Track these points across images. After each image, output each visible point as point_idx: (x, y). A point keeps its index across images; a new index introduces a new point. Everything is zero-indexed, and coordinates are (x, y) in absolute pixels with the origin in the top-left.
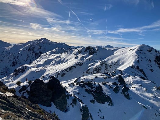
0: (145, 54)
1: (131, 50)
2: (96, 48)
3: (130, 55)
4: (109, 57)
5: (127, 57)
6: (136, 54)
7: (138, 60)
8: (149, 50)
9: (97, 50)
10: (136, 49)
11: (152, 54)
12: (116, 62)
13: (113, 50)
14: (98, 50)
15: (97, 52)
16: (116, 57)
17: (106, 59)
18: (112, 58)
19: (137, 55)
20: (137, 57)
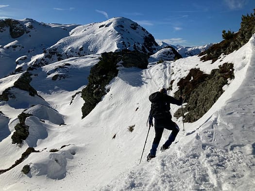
0: (129, 32)
1: (102, 26)
2: (26, 22)
3: (106, 35)
4: (62, 41)
5: (101, 38)
6: (117, 32)
7: (124, 43)
8: (133, 26)
9: (28, 27)
10: (112, 24)
11: (138, 32)
12: (81, 49)
13: (64, 29)
14: (31, 27)
15: (31, 30)
16: (77, 39)
17: (55, 45)
18: (69, 43)
19: (118, 34)
20: (119, 37)
